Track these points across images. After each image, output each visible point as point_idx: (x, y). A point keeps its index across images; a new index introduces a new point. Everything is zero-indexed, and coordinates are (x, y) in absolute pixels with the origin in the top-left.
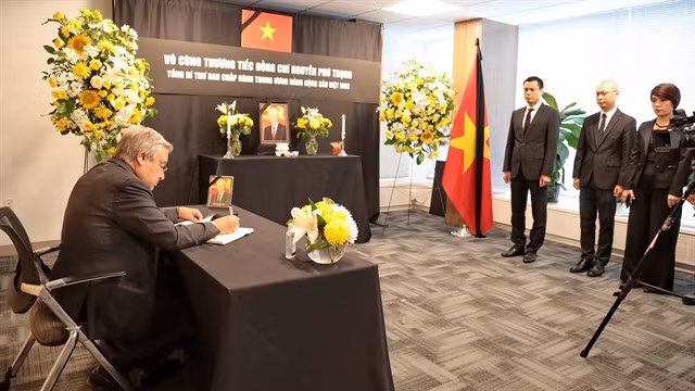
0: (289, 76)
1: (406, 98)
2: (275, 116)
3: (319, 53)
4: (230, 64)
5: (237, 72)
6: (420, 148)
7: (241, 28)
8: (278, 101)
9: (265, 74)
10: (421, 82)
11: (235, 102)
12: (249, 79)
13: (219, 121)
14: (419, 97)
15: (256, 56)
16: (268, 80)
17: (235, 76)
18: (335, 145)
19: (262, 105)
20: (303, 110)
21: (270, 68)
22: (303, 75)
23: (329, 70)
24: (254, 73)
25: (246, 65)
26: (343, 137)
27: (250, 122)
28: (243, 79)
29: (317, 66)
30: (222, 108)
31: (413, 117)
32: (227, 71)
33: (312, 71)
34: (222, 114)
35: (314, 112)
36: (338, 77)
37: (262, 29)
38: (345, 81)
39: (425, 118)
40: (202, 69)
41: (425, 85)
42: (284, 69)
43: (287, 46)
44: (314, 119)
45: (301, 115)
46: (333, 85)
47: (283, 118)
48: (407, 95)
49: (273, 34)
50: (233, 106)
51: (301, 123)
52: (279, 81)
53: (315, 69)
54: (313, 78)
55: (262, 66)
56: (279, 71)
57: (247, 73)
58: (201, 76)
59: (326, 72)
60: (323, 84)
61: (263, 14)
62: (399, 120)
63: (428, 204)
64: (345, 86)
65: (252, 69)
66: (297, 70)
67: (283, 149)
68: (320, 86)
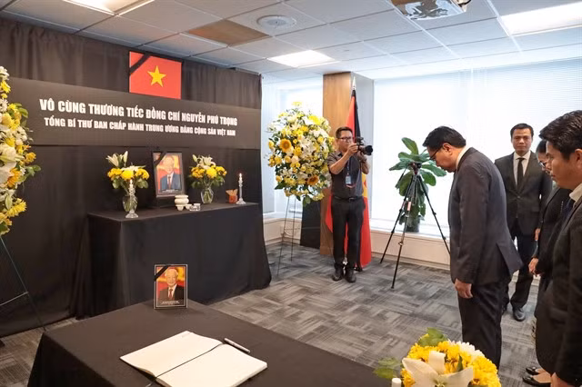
0: (180, 123)
1: (293, 145)
2: (170, 165)
3: (207, 101)
4: (118, 111)
5: (126, 119)
6: (306, 191)
7: (129, 71)
8: (172, 151)
9: (156, 121)
10: (306, 129)
11: (126, 153)
12: (140, 127)
13: (110, 174)
14: (305, 143)
15: (147, 102)
16: (159, 128)
17: (124, 125)
18: (232, 193)
19: (156, 156)
20: (195, 158)
21: (160, 115)
22: (194, 122)
23: (217, 117)
24: (144, 121)
25: (135, 112)
26: (241, 186)
27: (146, 175)
28: (133, 127)
29: (206, 113)
30: (114, 159)
31: (302, 162)
32: (116, 119)
33: (201, 118)
34: (113, 166)
35: (208, 160)
36: (226, 125)
37: (151, 73)
38: (231, 127)
39: (313, 163)
40: (87, 116)
41: (311, 132)
42: (175, 116)
43: (176, 93)
44: (208, 167)
45: (195, 165)
46: (221, 132)
47: (178, 167)
48: (295, 141)
49: (162, 79)
50: (125, 156)
51: (196, 173)
52: (170, 129)
53: (204, 117)
54: (202, 125)
55: (153, 114)
56: (170, 119)
57: (137, 121)
58: (86, 124)
59: (214, 119)
60: (212, 132)
61: (152, 59)
62: (288, 165)
63: (298, 236)
64: (232, 133)
65: (142, 116)
66: (187, 117)
67: (182, 201)
68: (209, 133)
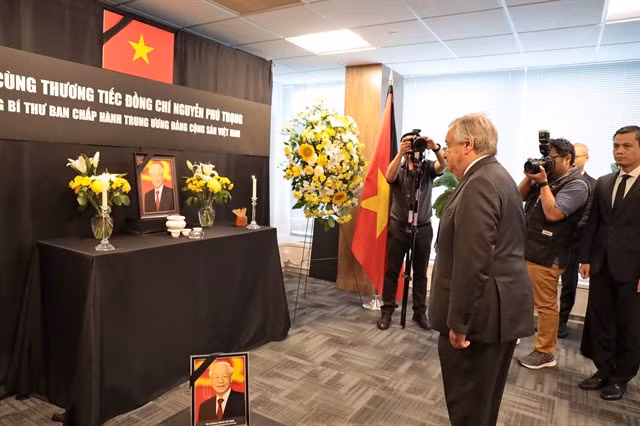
0: (171, 117)
1: (317, 152)
2: (157, 174)
3: (206, 88)
4: (85, 94)
5: (97, 106)
6: (331, 211)
7: (103, 38)
8: (159, 155)
9: (140, 112)
10: (332, 132)
11: (97, 155)
12: (116, 119)
13: (73, 185)
14: (332, 150)
15: (127, 84)
16: (142, 122)
17: (94, 114)
18: (240, 213)
19: (139, 160)
20: (190, 165)
21: (145, 103)
22: (190, 117)
23: (218, 112)
24: (123, 110)
25: (110, 97)
27: (127, 187)
28: (106, 118)
29: (205, 105)
30: (79, 164)
31: (327, 174)
32: (82, 104)
33: (197, 111)
34: (77, 173)
35: (209, 168)
36: (227, 123)
37: (133, 44)
38: (235, 126)
39: (341, 177)
40: (39, 97)
41: (338, 137)
42: (164, 106)
43: (166, 75)
44: (208, 178)
45: (191, 174)
46: (223, 132)
47: (169, 178)
48: (319, 147)
49: (149, 54)
50: (95, 160)
51: (193, 186)
52: (159, 124)
53: (201, 111)
54: (200, 121)
55: (134, 101)
56: (158, 110)
57: (113, 109)
58: (38, 109)
59: (214, 114)
60: (212, 131)
61: (134, 23)
62: (309, 178)
64: (236, 134)
65: (119, 103)
66: (180, 109)
67: (176, 223)
68: (208, 132)
